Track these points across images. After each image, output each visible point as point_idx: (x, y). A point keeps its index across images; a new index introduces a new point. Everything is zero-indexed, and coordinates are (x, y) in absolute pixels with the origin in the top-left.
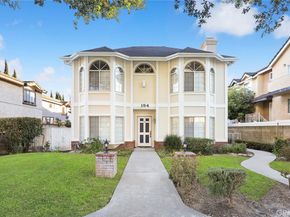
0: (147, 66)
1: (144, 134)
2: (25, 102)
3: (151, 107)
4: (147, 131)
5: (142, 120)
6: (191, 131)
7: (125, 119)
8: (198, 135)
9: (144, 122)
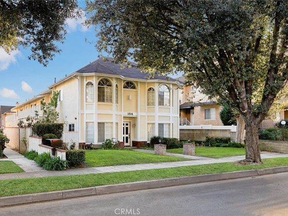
1: (125, 136)
3: (134, 115)
4: (127, 133)
5: (124, 125)
6: (161, 133)
8: (166, 136)
9: (125, 127)
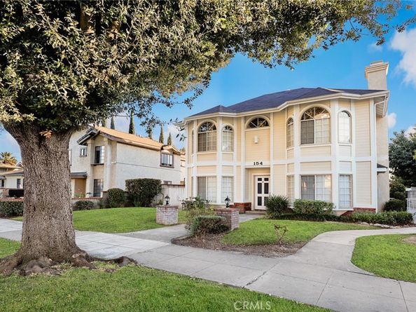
0: (261, 120)
1: (263, 195)
2: (163, 165)
4: (266, 192)
7: (235, 179)
9: (263, 182)
